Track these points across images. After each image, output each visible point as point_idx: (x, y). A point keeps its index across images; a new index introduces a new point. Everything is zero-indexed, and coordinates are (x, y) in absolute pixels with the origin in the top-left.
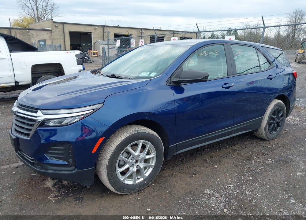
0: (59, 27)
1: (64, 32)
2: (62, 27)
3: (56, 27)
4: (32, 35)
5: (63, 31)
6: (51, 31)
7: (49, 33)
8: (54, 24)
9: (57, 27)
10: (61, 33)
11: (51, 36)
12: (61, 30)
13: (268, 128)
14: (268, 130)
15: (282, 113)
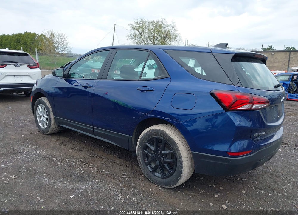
13: (140, 157)
14: (141, 160)
15: (172, 151)
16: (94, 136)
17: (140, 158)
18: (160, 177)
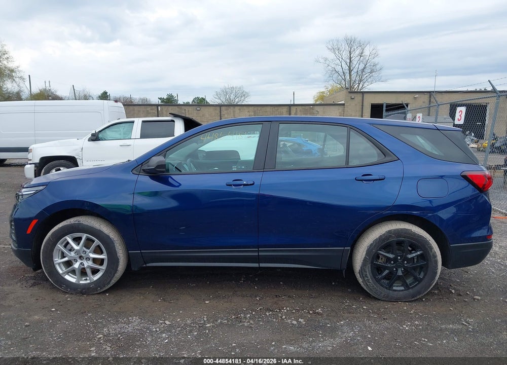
0: (356, 98)
1: (362, 106)
2: (361, 98)
3: (351, 98)
4: (317, 112)
5: (361, 104)
6: (343, 105)
7: (341, 108)
8: (350, 94)
9: (353, 99)
10: (359, 108)
11: (343, 112)
12: (359, 103)
13: (368, 273)
14: (369, 277)
15: (421, 252)
16: (256, 265)
17: (368, 275)
18: (402, 290)
